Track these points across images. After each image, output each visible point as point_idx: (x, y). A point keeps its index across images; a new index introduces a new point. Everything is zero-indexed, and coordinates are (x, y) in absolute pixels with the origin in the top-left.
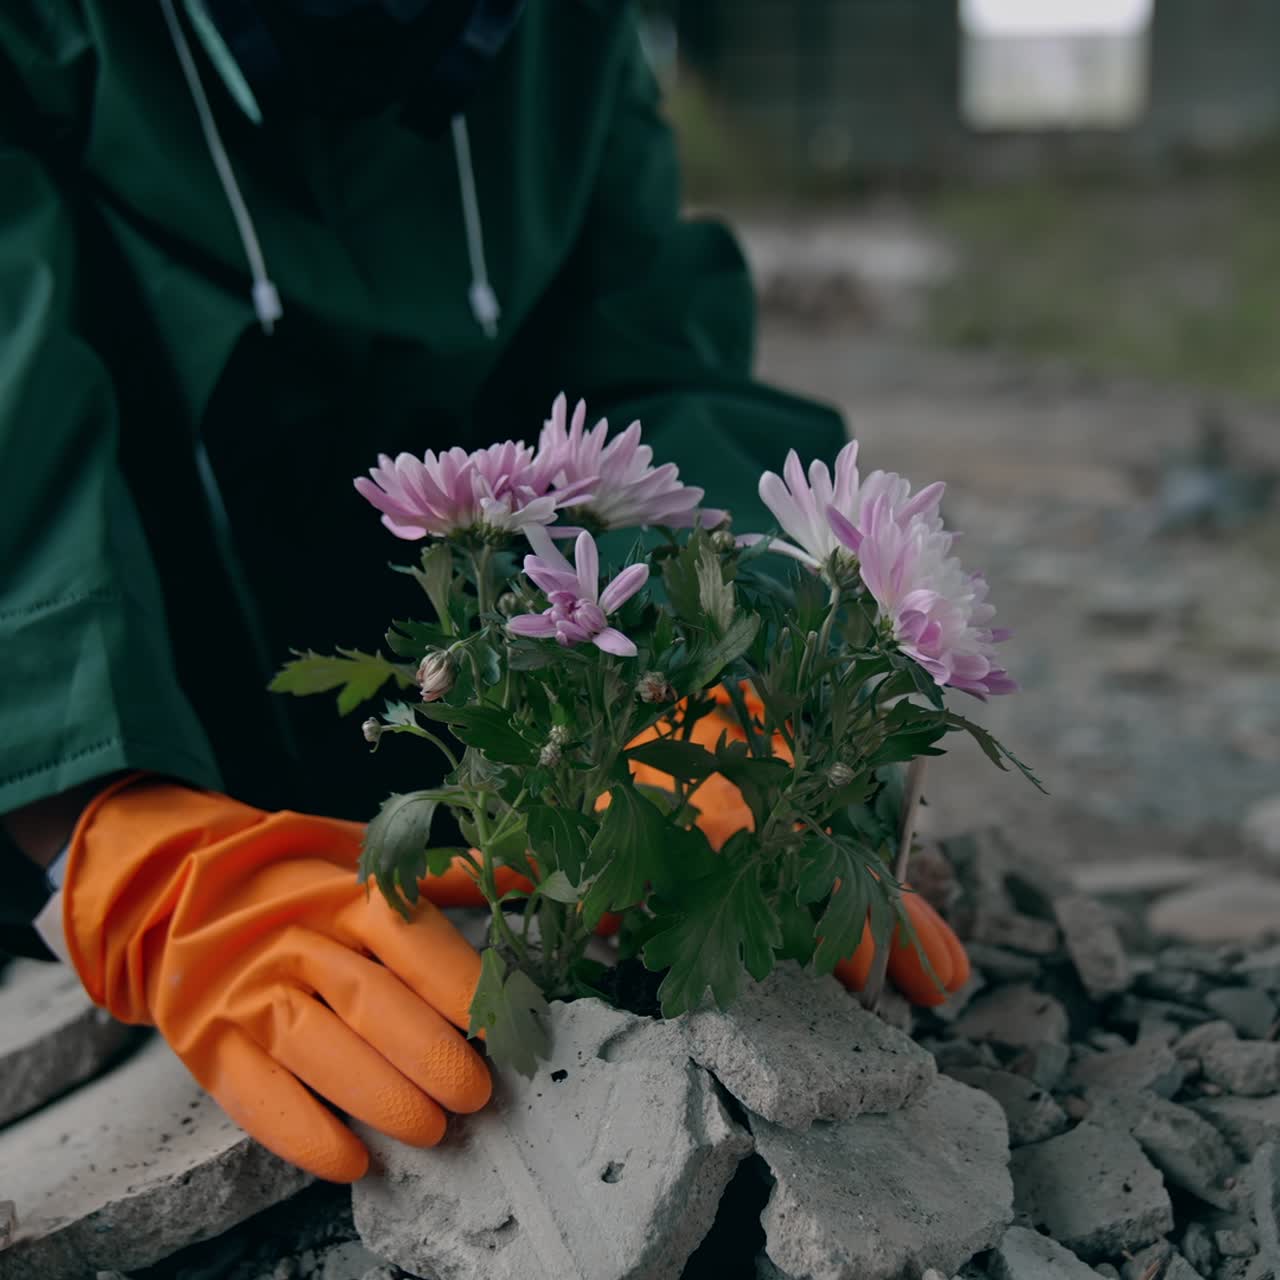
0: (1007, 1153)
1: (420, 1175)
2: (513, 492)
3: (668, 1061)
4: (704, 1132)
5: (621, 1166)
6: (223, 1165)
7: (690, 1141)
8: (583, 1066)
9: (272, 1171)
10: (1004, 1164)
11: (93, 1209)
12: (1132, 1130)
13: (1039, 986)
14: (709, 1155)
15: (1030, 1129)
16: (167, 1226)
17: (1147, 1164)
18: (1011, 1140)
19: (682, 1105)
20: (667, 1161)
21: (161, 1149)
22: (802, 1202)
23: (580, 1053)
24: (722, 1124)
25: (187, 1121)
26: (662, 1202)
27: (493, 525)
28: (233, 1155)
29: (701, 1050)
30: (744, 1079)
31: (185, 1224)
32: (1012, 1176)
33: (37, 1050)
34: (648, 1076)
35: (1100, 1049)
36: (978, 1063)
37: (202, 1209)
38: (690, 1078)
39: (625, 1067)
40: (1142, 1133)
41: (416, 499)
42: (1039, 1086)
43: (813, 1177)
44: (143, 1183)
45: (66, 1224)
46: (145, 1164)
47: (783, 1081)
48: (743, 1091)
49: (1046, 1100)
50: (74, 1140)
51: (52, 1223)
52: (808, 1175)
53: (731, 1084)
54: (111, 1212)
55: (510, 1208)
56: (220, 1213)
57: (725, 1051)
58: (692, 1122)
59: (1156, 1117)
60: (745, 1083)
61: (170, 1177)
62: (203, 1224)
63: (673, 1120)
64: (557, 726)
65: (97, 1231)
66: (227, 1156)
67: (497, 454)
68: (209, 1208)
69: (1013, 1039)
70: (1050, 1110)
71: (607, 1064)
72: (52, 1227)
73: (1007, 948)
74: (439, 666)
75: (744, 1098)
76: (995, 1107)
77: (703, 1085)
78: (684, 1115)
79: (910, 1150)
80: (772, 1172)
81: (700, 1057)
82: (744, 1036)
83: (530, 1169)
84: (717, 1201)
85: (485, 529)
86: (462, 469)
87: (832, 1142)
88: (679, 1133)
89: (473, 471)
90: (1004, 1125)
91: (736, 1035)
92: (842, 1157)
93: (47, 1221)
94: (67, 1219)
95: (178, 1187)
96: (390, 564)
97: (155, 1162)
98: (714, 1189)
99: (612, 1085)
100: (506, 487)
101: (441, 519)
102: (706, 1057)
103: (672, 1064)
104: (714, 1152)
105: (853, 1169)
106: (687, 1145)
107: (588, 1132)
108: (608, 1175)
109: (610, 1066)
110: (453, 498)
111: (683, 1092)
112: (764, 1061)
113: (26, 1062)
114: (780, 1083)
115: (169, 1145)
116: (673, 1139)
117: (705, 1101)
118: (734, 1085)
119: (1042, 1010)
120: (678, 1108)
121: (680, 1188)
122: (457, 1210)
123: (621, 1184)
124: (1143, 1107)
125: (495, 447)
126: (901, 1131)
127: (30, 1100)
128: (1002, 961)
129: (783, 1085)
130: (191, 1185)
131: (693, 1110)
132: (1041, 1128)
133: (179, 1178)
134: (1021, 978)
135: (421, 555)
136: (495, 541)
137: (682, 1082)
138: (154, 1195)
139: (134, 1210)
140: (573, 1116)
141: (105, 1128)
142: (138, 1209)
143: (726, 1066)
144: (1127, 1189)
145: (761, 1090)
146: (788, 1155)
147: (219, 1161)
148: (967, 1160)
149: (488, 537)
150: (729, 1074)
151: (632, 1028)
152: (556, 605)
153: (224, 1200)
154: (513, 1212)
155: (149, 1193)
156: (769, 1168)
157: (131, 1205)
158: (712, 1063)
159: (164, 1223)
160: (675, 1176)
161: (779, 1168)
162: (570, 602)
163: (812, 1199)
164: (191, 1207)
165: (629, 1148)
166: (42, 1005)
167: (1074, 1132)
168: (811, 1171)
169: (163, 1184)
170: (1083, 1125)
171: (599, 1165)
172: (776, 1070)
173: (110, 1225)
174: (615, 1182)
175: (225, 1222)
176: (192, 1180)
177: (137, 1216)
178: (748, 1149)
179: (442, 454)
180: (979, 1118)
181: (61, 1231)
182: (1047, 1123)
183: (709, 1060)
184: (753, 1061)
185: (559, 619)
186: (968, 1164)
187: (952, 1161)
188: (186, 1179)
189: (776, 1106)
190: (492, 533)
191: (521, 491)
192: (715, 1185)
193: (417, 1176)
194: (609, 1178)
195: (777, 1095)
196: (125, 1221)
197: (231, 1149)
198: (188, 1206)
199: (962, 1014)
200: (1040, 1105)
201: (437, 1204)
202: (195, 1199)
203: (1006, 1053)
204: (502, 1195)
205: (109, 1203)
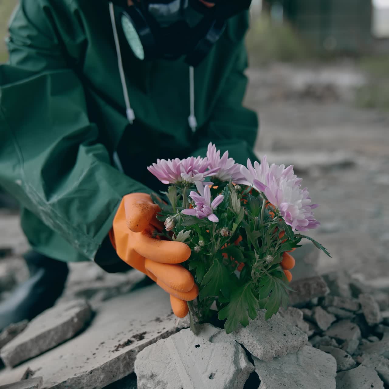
0: (336, 374)
1: (157, 375)
2: (193, 172)
3: (229, 343)
4: (239, 365)
5: (215, 374)
6: (102, 369)
7: (235, 367)
8: (205, 343)
9: (116, 371)
10: (334, 377)
11: (64, 380)
12: (376, 368)
13: (353, 321)
14: (241, 372)
15: (344, 366)
16: (85, 386)
17: (379, 379)
18: (337, 369)
19: (233, 356)
20: (228, 373)
21: (86, 362)
22: (267, 387)
23: (204, 340)
24: (245, 362)
25: (94, 354)
26: (226, 386)
27: (186, 181)
28: (105, 366)
29: (239, 338)
30: (253, 347)
31: (90, 386)
32: (336, 381)
33: (56, 329)
34: (223, 347)
35: (371, 341)
36: (331, 345)
37: (95, 381)
38: (236, 348)
39: (217, 344)
40: (378, 369)
41: (165, 173)
42: (348, 353)
43: (272, 380)
44: (79, 372)
45: (57, 384)
46: (81, 367)
47: (264, 348)
48: (252, 351)
49: (350, 357)
50: (64, 357)
51: (53, 383)
52: (271, 379)
53: (248, 349)
54: (69, 381)
55: (182, 385)
56: (101, 383)
57: (246, 339)
58: (236, 362)
59: (383, 364)
60: (253, 349)
61: (86, 372)
62: (95, 386)
63: (230, 361)
64: (201, 240)
65: (65, 387)
66: (103, 366)
67: (189, 160)
68: (97, 381)
69: (343, 338)
70: (350, 360)
71: (212, 343)
72: (53, 384)
73: (343, 309)
74: (171, 221)
75: (253, 353)
76: (333, 360)
77: (239, 350)
78: (233, 359)
79: (304, 372)
80: (259, 378)
81: (239, 341)
82: (252, 334)
83: (188, 374)
84: (243, 385)
85: (184, 182)
86: (178, 164)
87: (279, 369)
88: (232, 365)
89: (181, 165)
90: (336, 365)
91: (249, 333)
92: (282, 374)
93: (52, 382)
94: (57, 383)
95: (88, 375)
96: (160, 191)
97: (84, 366)
98: (242, 382)
99: (213, 350)
100: (191, 170)
101: (173, 179)
102: (241, 341)
103: (231, 344)
104: (242, 370)
105: (285, 377)
106: (234, 369)
107: (205, 364)
108: (211, 377)
109: (213, 344)
110: (176, 173)
111: (233, 353)
112: (258, 342)
113: (52, 333)
114: (263, 349)
115: (88, 361)
116: (230, 367)
117: (240, 355)
118: (249, 349)
119: (353, 329)
120: (232, 357)
121: (232, 382)
122: (167, 385)
123: (214, 379)
124: (380, 361)
125: (189, 158)
126: (302, 366)
127: (54, 344)
128: (341, 313)
129: (264, 349)
130: (92, 374)
131: (236, 358)
132: (347, 366)
133: (89, 372)
134: (347, 318)
135: (168, 188)
136: (187, 185)
137: (234, 349)
138: (82, 377)
139: (76, 381)
140: (201, 359)
141: (72, 354)
142: (77, 381)
143: (247, 343)
144: (372, 386)
145: (257, 351)
146: (265, 373)
147: (101, 367)
148: (322, 376)
149: (185, 184)
150: (248, 346)
151: (219, 333)
152: (197, 206)
153: (102, 379)
154: (183, 387)
155: (80, 376)
156: (259, 377)
157: (75, 379)
158: (243, 342)
159: (84, 385)
160: (230, 378)
161: (261, 377)
162: (202, 205)
163: (271, 386)
164: (92, 381)
165: (217, 369)
166: (60, 315)
167: (357, 368)
168: (272, 378)
169: (84, 374)
170: (360, 366)
171: (208, 374)
172: (262, 344)
173: (69, 385)
174: (213, 379)
175: (102, 386)
176: (93, 373)
177: (77, 383)
178: (252, 370)
179: (173, 160)
180: (328, 362)
181: (55, 386)
182: (349, 364)
183: (242, 341)
184: (255, 342)
185: (198, 210)
186: (322, 377)
187: (317, 376)
188: (91, 372)
189: (262, 355)
190: (186, 183)
191: (195, 171)
192: (243, 380)
193: (155, 375)
194: (211, 378)
195: (262, 352)
196: (74, 384)
197: (104, 364)
198: (91, 380)
199: (328, 329)
200: (347, 359)
201: (161, 384)
202: (93, 378)
203: (340, 342)
204: (180, 381)
205: (69, 378)
